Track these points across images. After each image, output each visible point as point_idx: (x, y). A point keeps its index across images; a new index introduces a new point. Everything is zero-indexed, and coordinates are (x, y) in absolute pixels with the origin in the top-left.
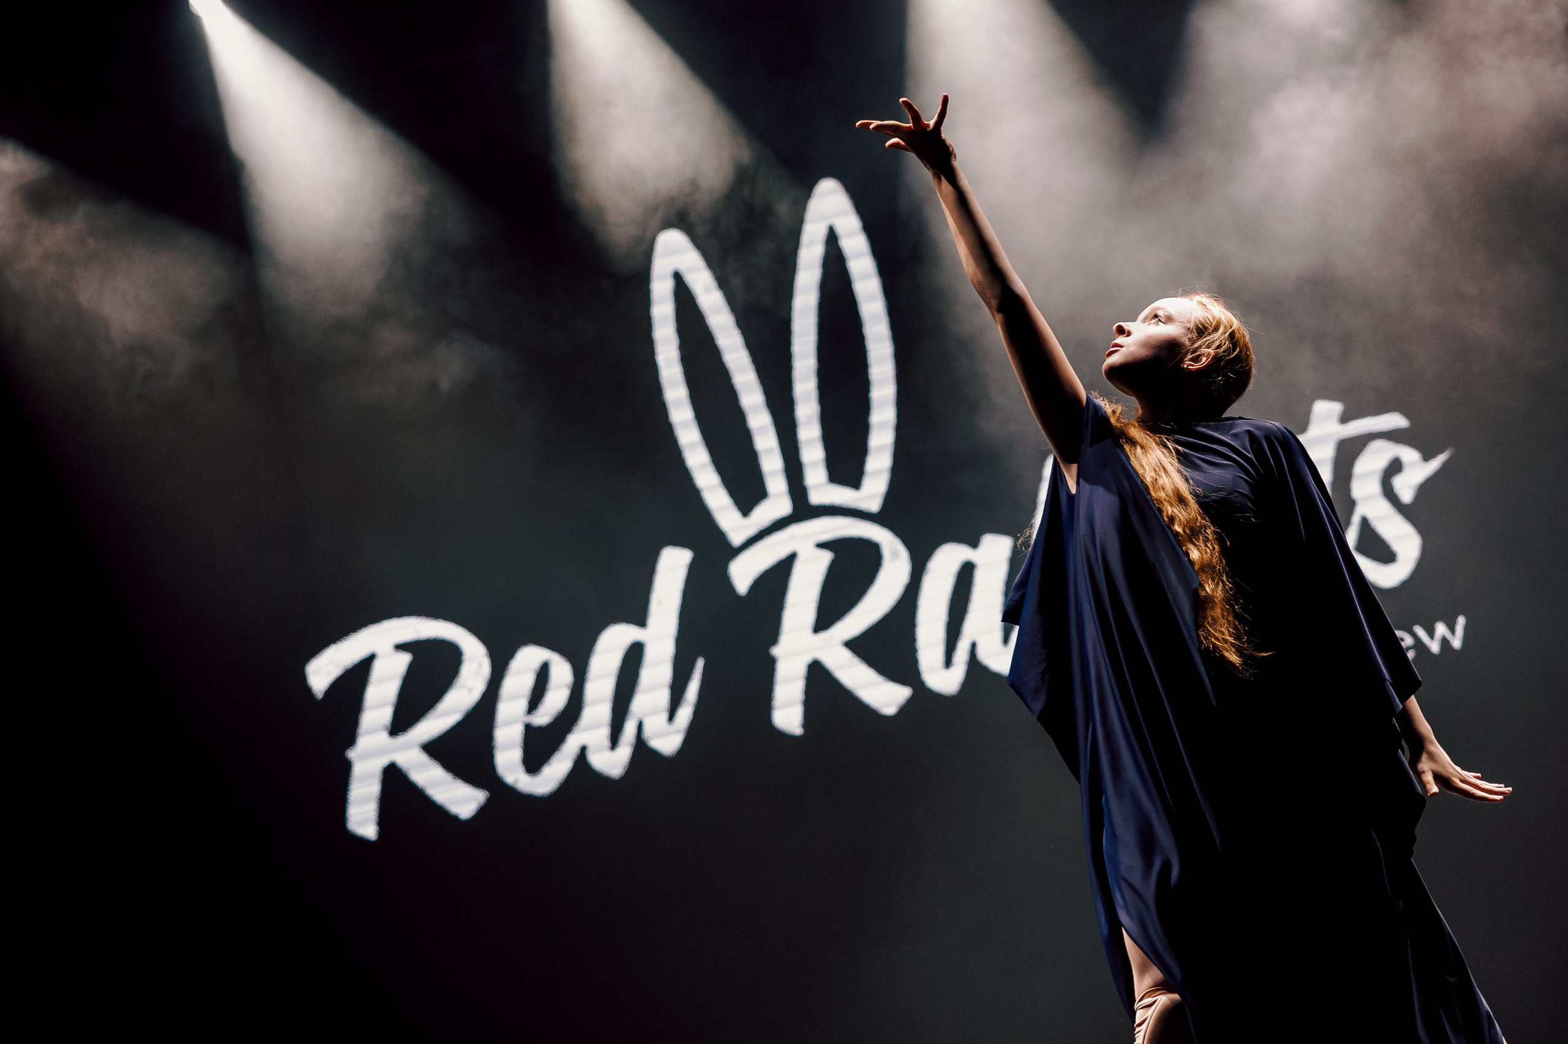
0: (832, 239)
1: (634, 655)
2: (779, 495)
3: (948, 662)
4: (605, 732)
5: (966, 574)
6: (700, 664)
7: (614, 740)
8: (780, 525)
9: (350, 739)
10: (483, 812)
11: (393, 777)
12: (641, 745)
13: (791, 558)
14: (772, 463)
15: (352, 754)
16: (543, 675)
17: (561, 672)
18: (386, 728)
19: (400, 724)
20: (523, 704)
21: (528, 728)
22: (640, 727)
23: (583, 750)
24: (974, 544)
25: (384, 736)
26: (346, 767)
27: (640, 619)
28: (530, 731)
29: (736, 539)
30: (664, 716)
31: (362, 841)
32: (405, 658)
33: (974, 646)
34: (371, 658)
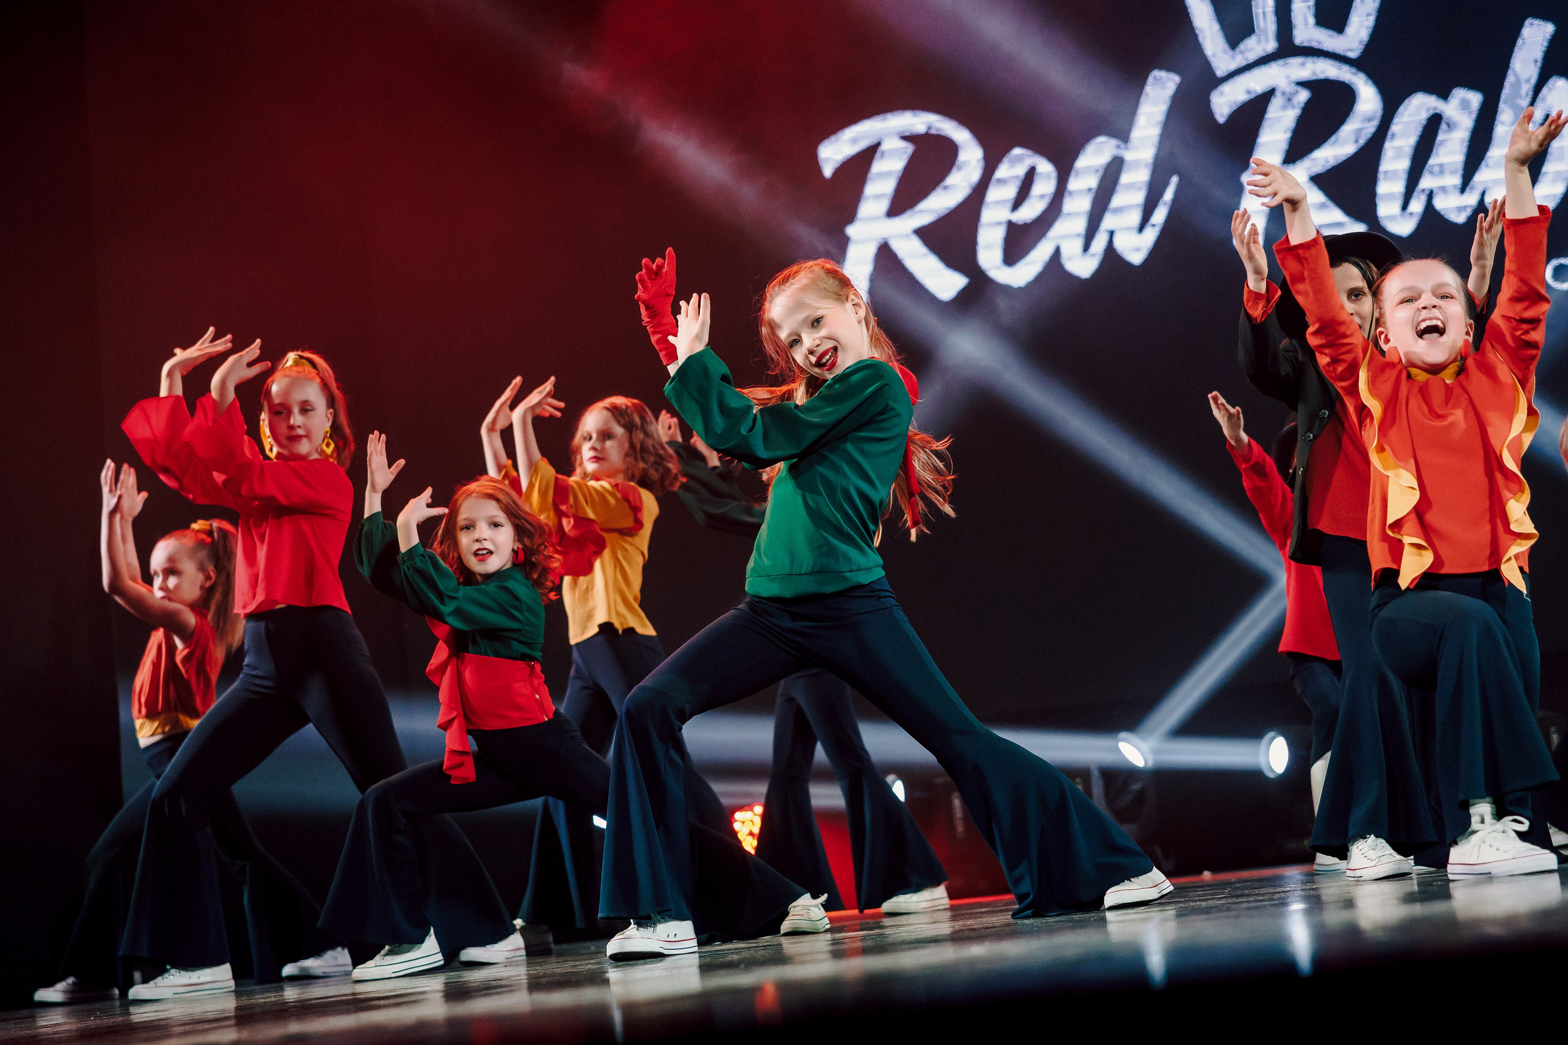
1: (1114, 169)
2: (1266, 32)
3: (1405, 207)
4: (1080, 236)
5: (1433, 124)
6: (1175, 180)
7: (1087, 244)
8: (1265, 60)
9: (850, 216)
10: (961, 296)
11: (886, 256)
12: (1110, 251)
13: (1270, 94)
14: (1263, 1)
15: (851, 230)
16: (1029, 178)
17: (1046, 175)
18: (885, 210)
19: (897, 207)
20: (1009, 201)
21: (1010, 224)
22: (1112, 233)
24: (1444, 95)
25: (883, 215)
27: (1123, 135)
29: (1221, 69)
30: (1136, 227)
33: (1430, 195)
34: (878, 145)
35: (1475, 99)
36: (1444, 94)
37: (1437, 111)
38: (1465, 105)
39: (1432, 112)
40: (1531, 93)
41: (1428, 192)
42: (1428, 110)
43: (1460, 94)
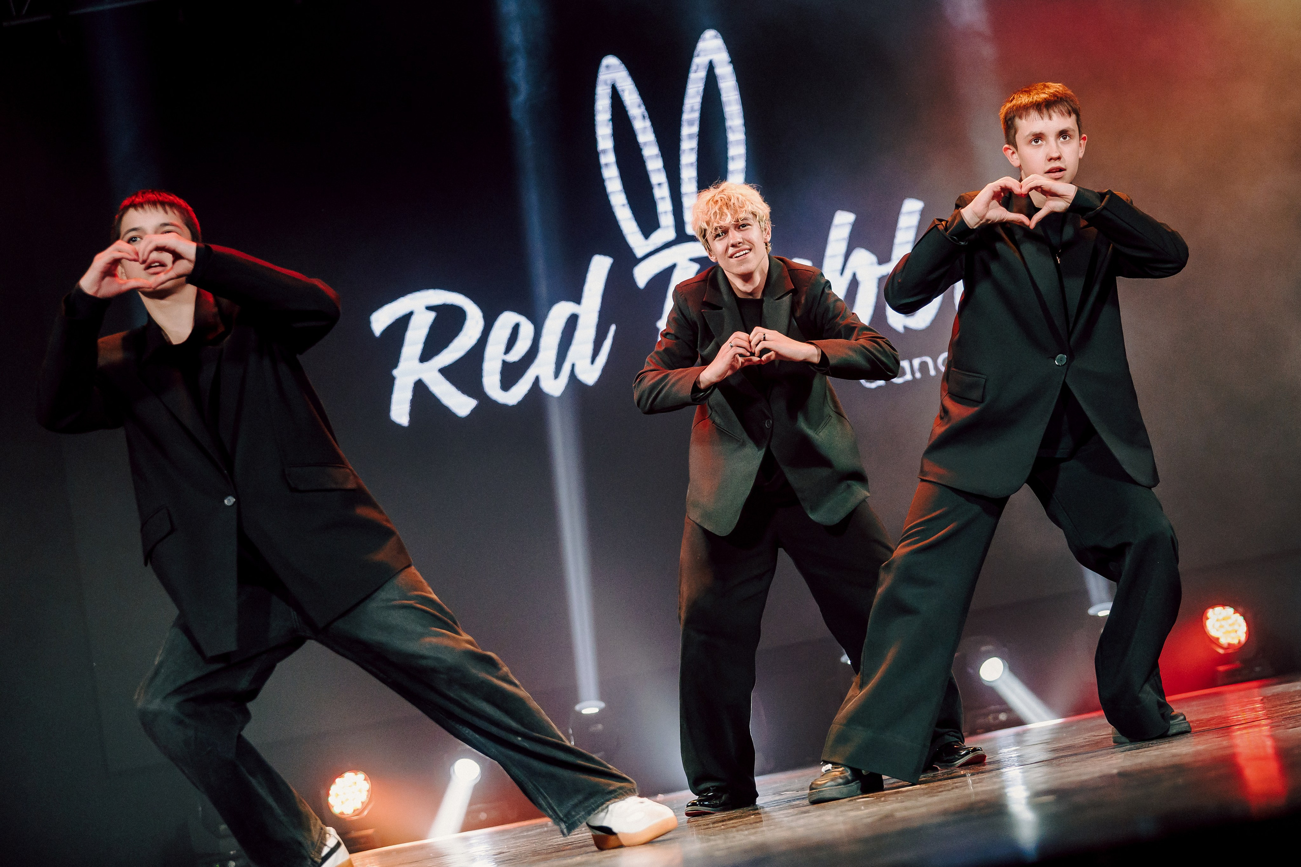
0: (711, 67)
1: (572, 322)
2: (668, 227)
4: (552, 367)
6: (613, 328)
7: (557, 374)
8: (668, 245)
9: (395, 363)
10: (474, 412)
11: (420, 389)
12: (573, 378)
13: (674, 266)
14: (664, 207)
15: (395, 372)
16: (516, 329)
17: (527, 329)
18: (417, 357)
19: (426, 355)
20: (503, 348)
21: (504, 363)
22: (573, 365)
23: (537, 379)
25: (417, 361)
26: (390, 381)
27: (577, 300)
28: (505, 363)
29: (639, 253)
30: (589, 360)
31: (399, 426)
32: (432, 315)
34: (411, 314)
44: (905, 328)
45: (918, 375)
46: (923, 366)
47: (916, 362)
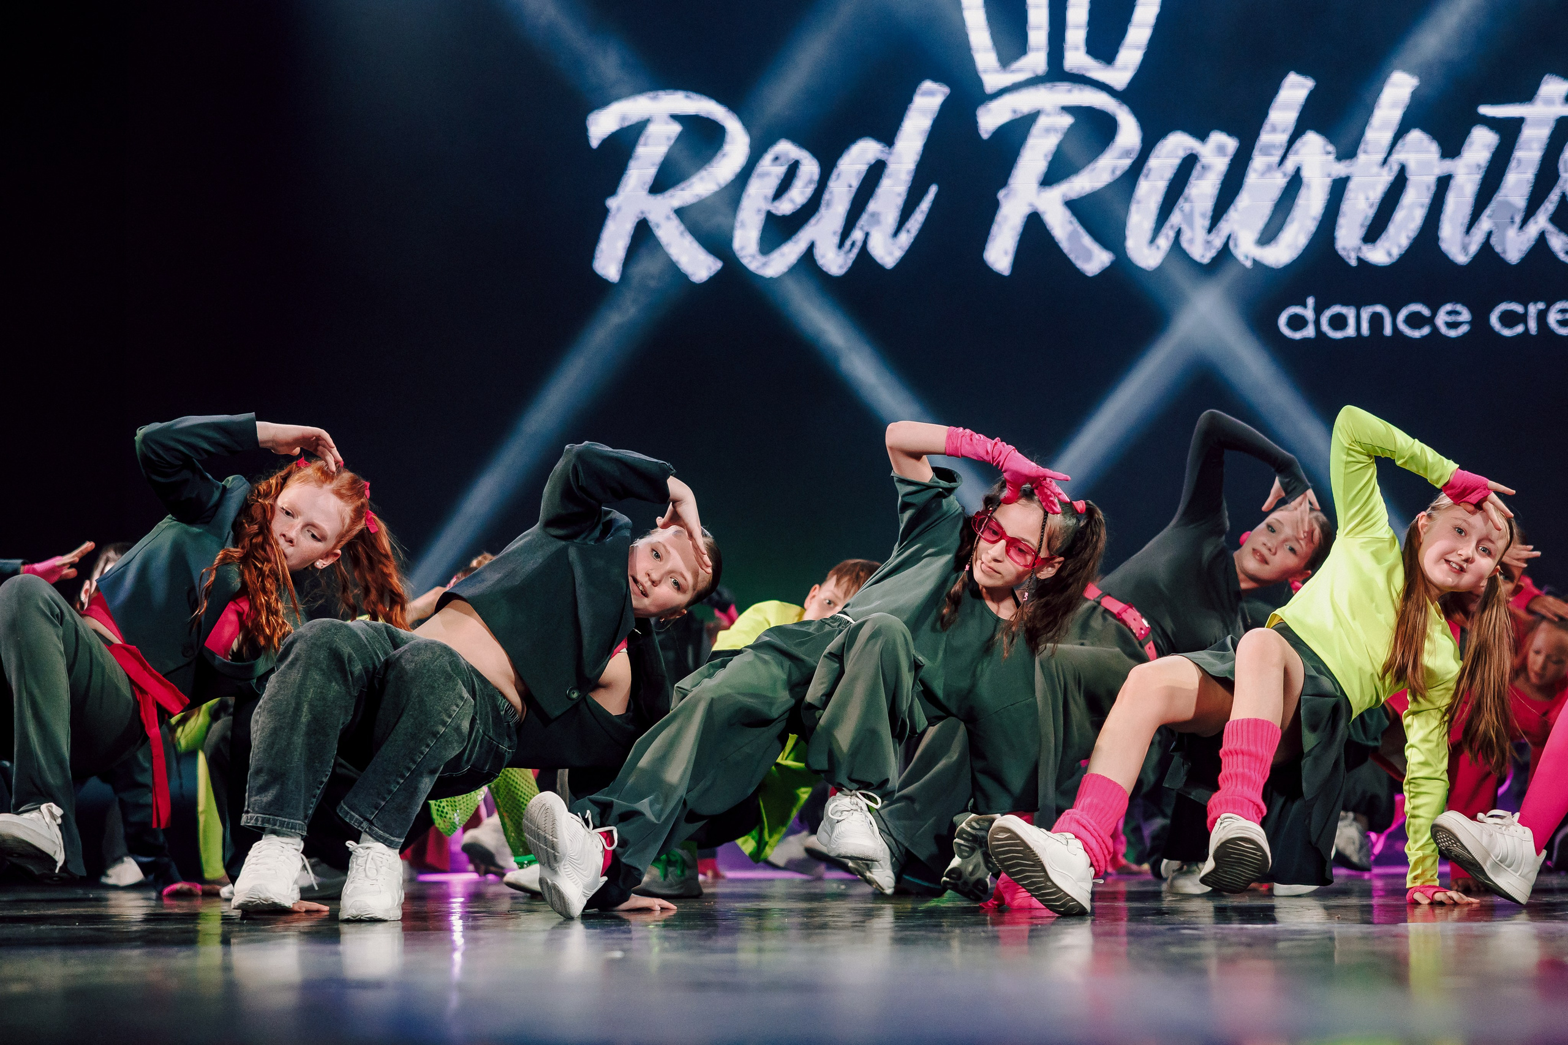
2: (1038, 55)
3: (1153, 240)
4: (835, 232)
9: (613, 189)
10: (714, 280)
11: (643, 233)
12: (864, 252)
15: (612, 203)
17: (810, 171)
18: (647, 187)
22: (867, 235)
23: (813, 245)
25: (643, 193)
26: (603, 214)
27: (888, 140)
31: (604, 282)
32: (676, 128)
33: (1179, 232)
35: (1231, 144)
36: (1202, 136)
37: (1194, 152)
38: (1221, 149)
39: (1189, 152)
40: (1285, 145)
41: (1177, 230)
42: (1185, 149)
43: (1218, 138)
44: (1359, 259)
45: (1365, 330)
46: (1376, 321)
47: (1366, 313)
